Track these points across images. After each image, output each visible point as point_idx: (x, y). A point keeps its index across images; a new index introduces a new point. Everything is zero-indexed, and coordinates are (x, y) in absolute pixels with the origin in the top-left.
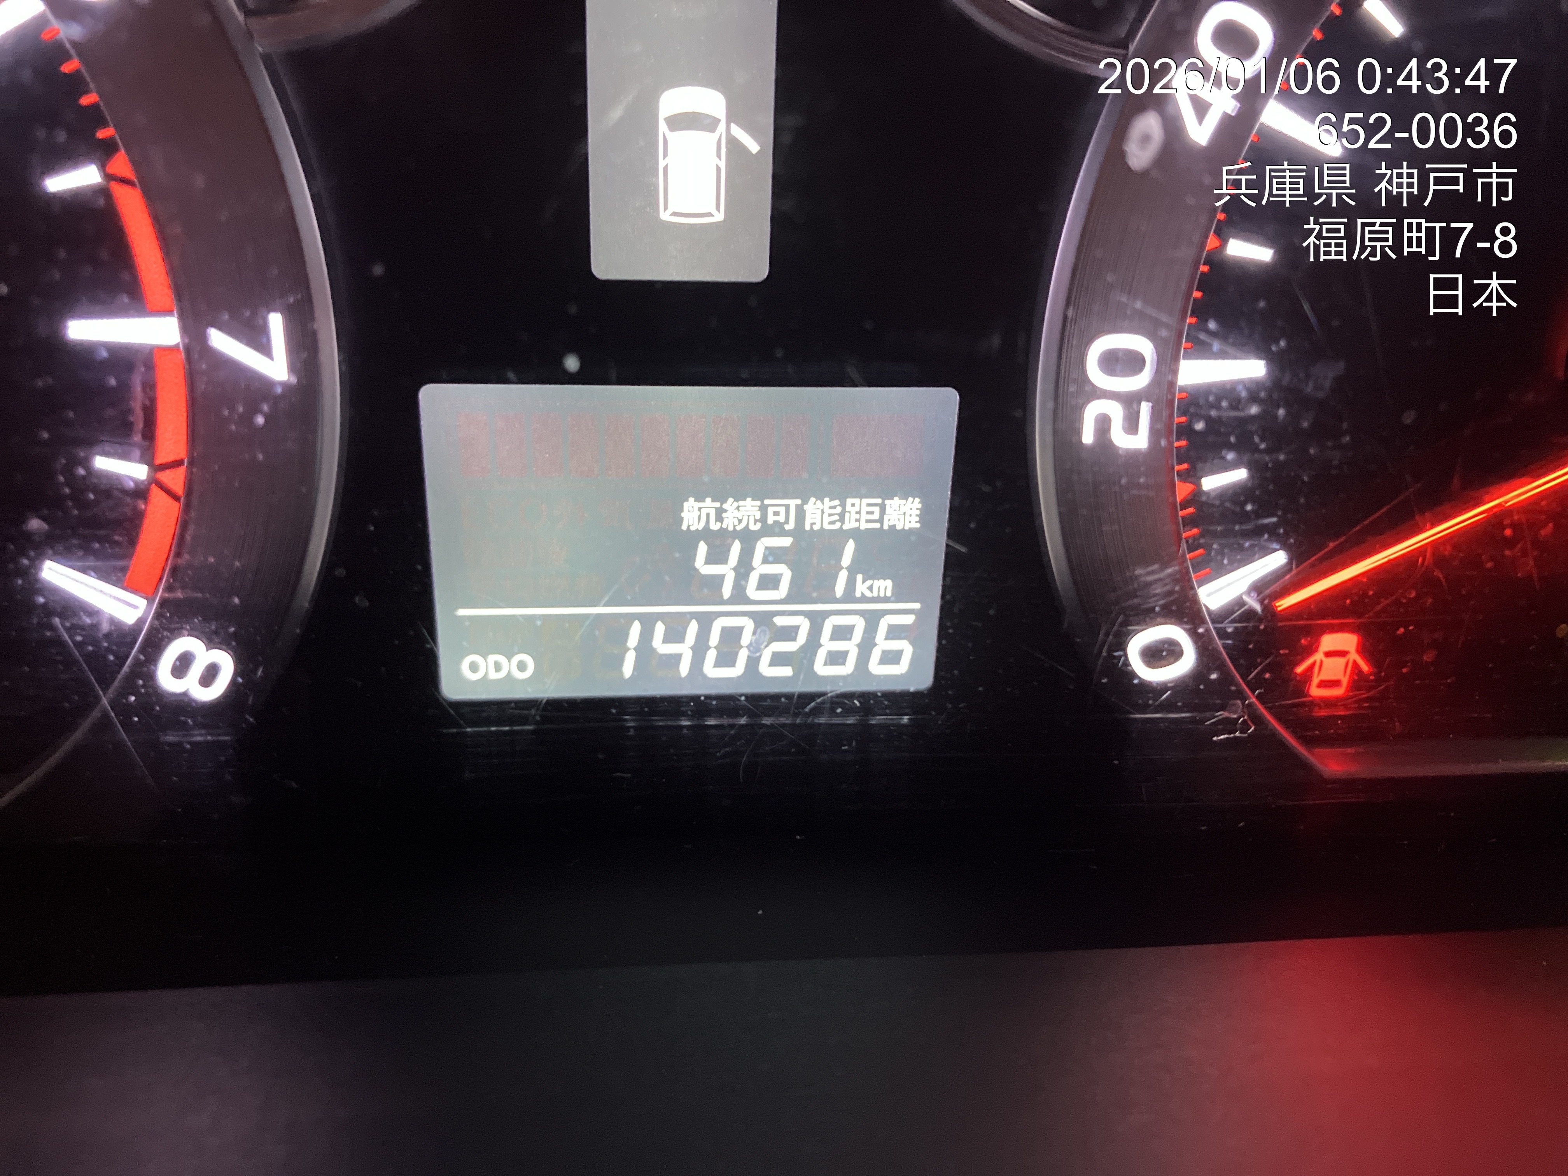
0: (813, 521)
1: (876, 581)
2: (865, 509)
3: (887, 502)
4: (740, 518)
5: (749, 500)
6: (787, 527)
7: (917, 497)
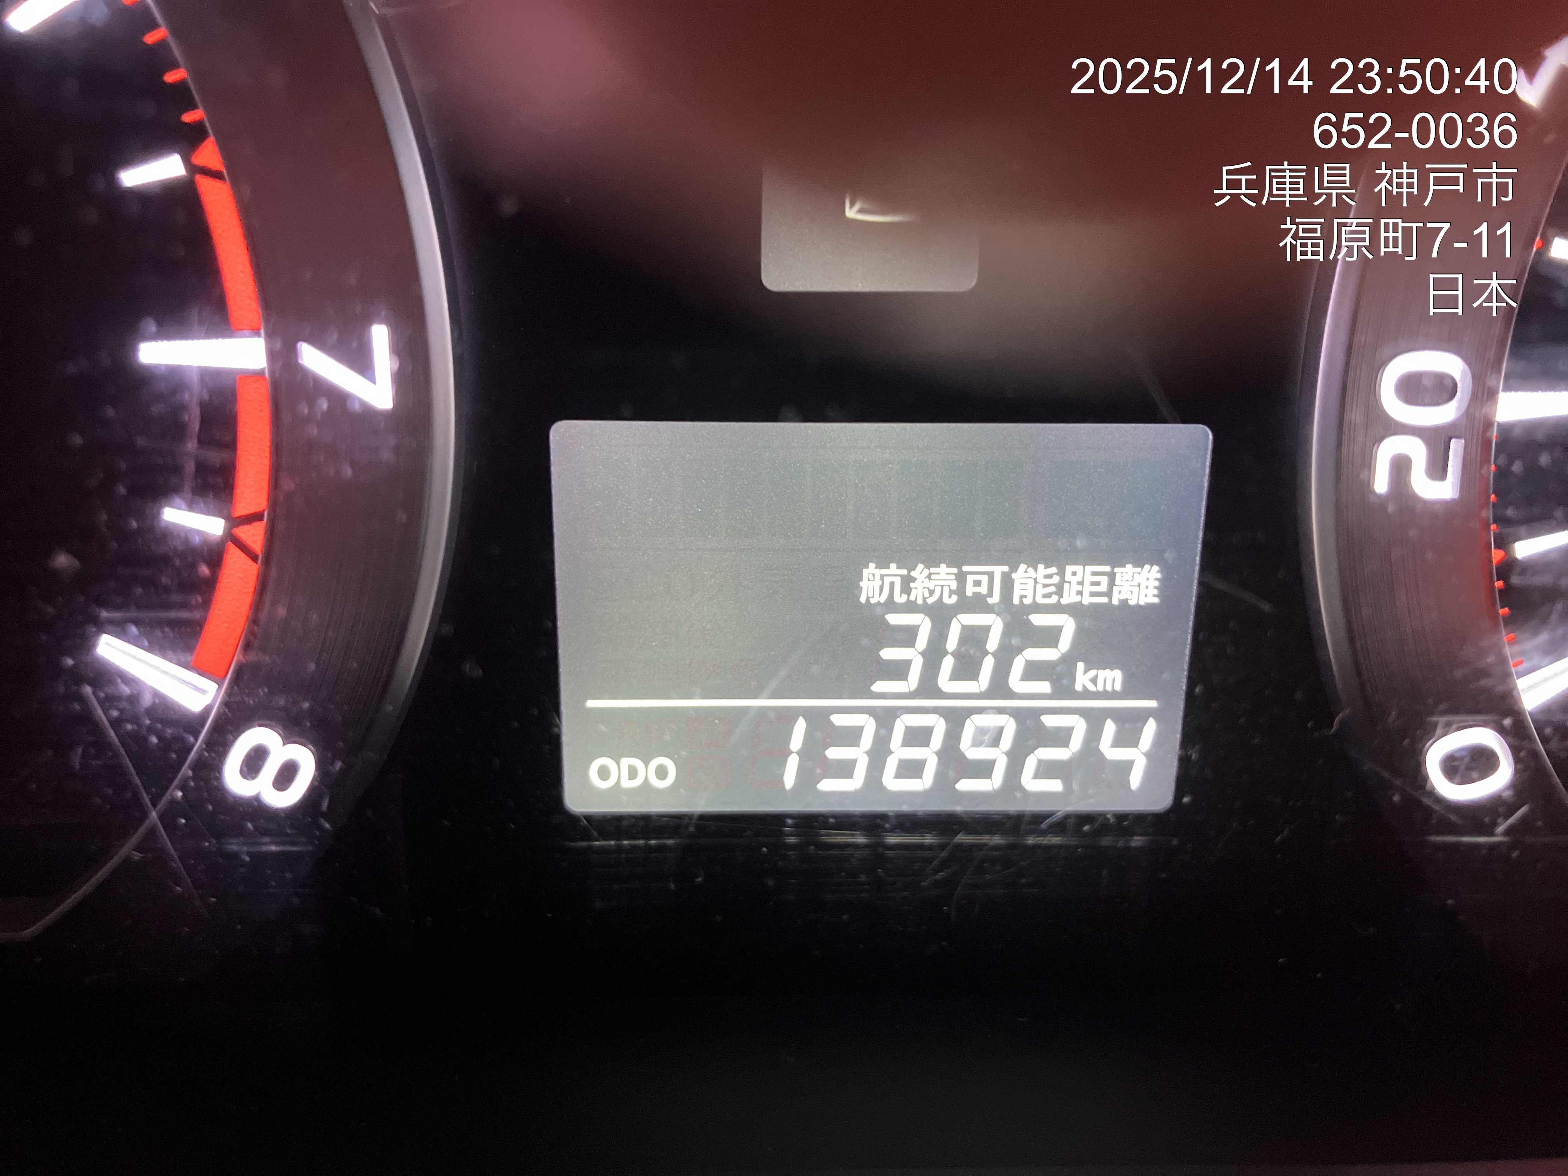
0: (1023, 593)
1: (1101, 672)
2: (1089, 578)
3: (1116, 570)
4: (932, 588)
5: (943, 566)
6: (990, 601)
7: (1157, 565)
